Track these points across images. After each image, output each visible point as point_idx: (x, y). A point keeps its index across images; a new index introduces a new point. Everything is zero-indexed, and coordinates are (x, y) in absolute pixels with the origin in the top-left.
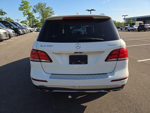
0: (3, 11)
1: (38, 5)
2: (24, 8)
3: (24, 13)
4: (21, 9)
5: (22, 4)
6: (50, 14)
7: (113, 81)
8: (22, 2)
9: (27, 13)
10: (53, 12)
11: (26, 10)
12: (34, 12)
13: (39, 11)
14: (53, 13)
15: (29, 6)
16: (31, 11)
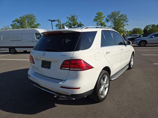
0: (82, 24)
1: (111, 15)
2: (98, 19)
3: (97, 23)
4: (95, 20)
5: (97, 15)
6: (123, 22)
7: (61, 87)
8: (97, 14)
9: (100, 24)
10: (127, 18)
11: (99, 20)
12: (106, 21)
13: (111, 20)
14: (127, 20)
15: (103, 16)
16: (104, 21)
